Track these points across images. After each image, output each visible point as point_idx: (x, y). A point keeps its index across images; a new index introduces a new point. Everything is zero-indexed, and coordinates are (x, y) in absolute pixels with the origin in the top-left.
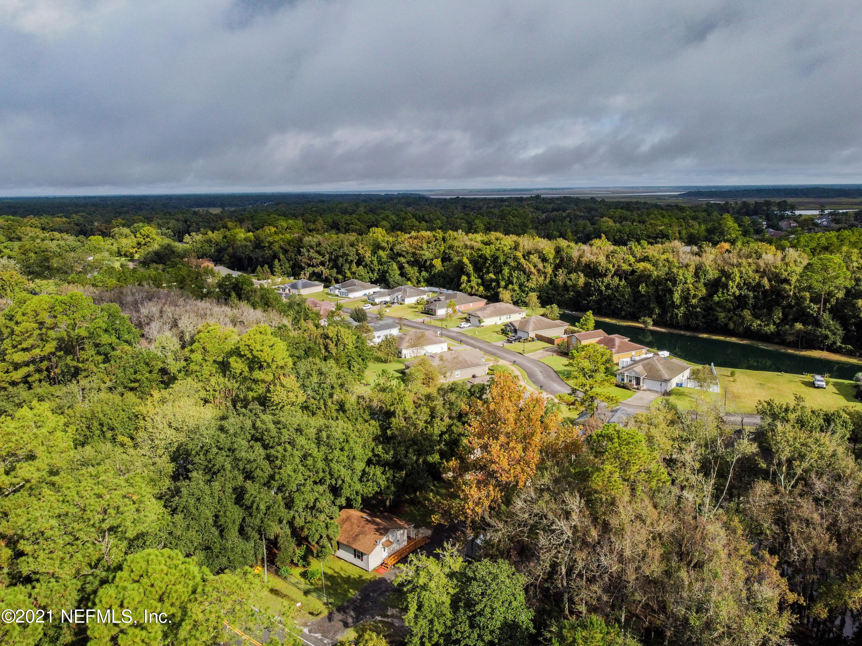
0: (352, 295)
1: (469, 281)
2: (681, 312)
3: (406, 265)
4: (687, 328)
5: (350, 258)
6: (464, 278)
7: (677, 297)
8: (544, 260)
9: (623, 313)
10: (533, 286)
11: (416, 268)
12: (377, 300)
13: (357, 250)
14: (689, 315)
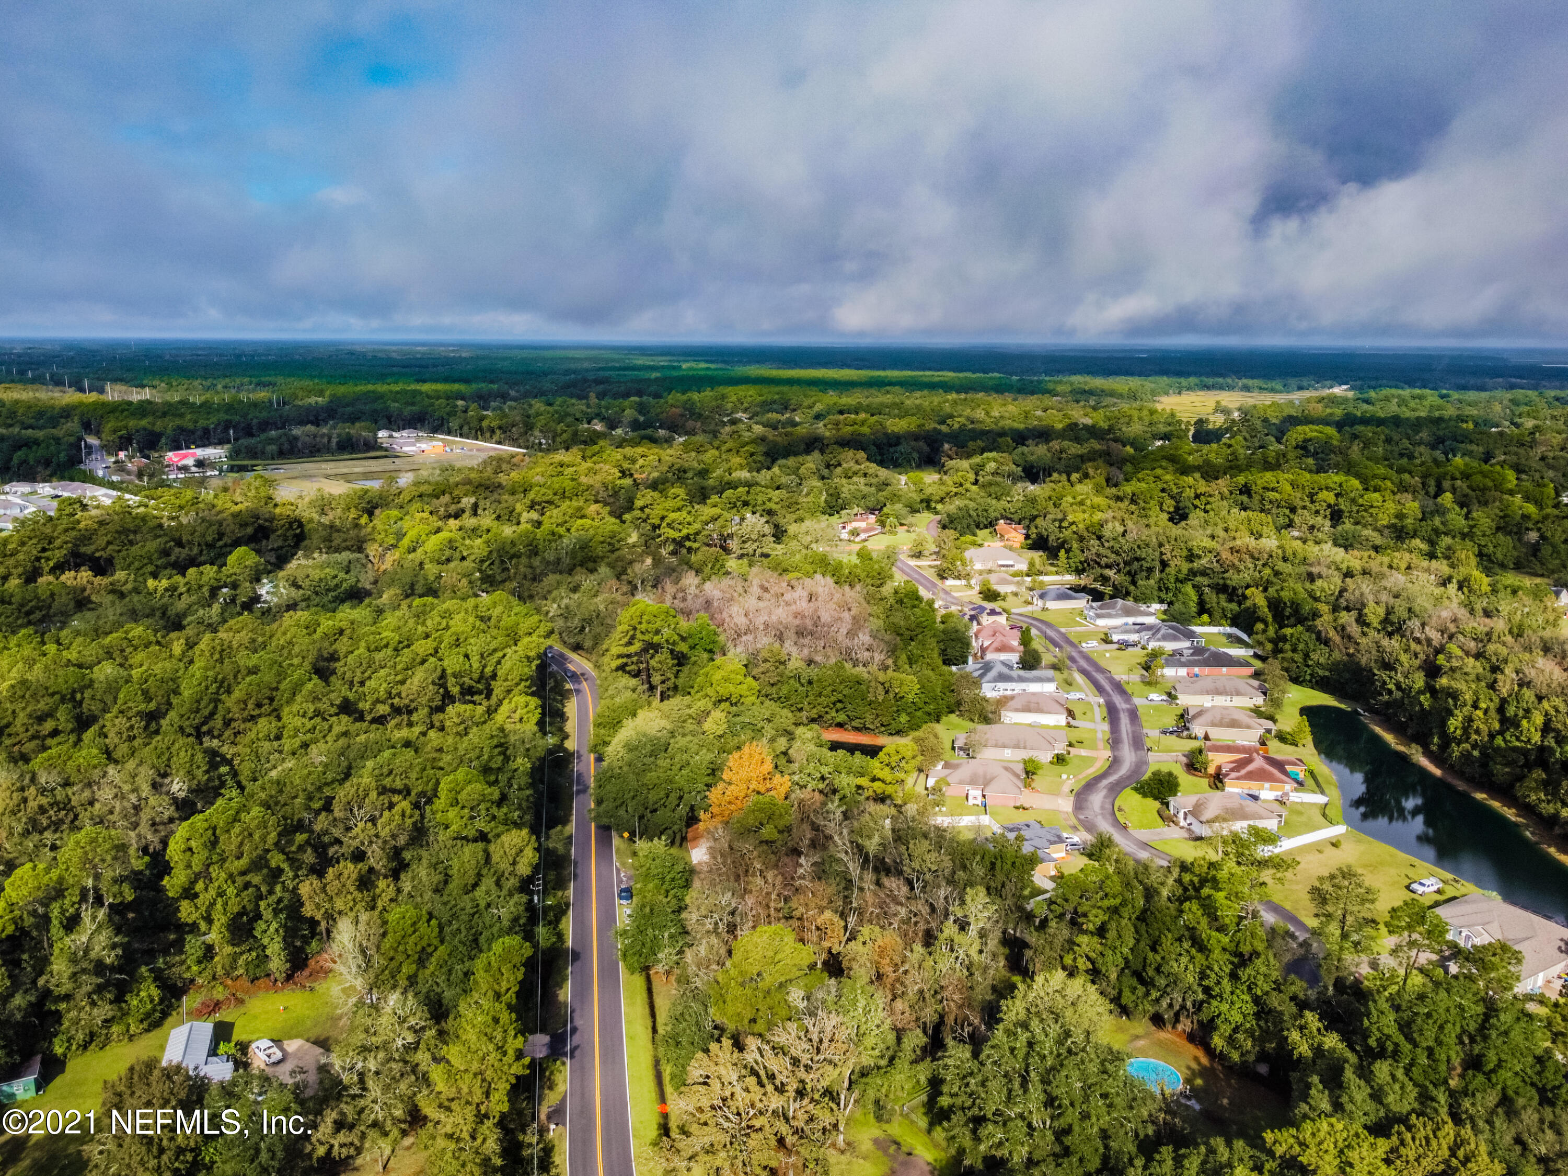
0: (1101, 622)
1: (1264, 631)
2: (1456, 751)
3: (1207, 590)
4: (1461, 775)
5: (1145, 565)
6: (1260, 626)
7: (1454, 724)
8: (1361, 621)
9: (1410, 732)
10: (1322, 660)
11: (1223, 597)
12: (1115, 638)
13: (1162, 554)
14: (1466, 756)
